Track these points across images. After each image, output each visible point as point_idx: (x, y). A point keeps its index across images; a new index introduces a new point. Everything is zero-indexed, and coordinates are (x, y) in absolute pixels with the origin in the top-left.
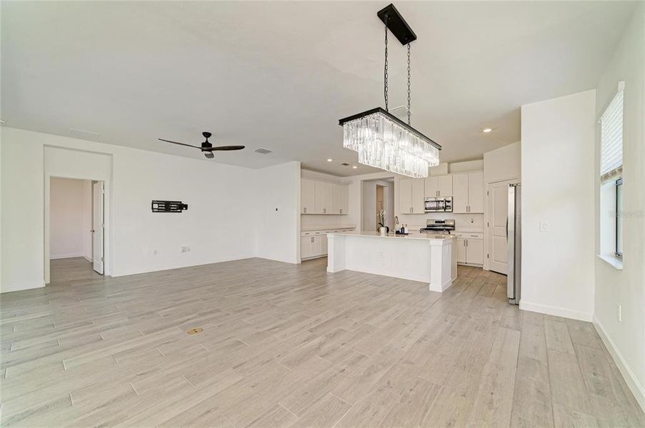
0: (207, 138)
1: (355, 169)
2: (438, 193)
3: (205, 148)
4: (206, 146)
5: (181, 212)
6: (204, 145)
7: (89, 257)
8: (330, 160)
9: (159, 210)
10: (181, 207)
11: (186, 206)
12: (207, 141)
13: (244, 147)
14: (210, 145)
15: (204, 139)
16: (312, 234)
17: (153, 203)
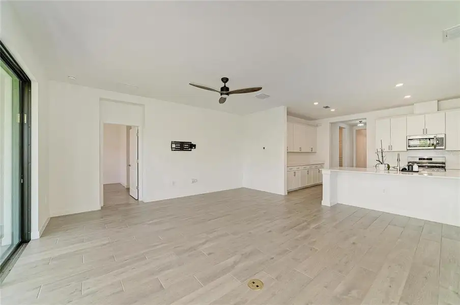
0: (225, 82)
1: (333, 112)
2: (425, 131)
3: (225, 92)
4: (225, 90)
5: (191, 150)
6: (222, 89)
7: (125, 184)
8: (316, 104)
9: (176, 149)
10: (192, 146)
11: (195, 146)
12: (225, 86)
13: (261, 88)
14: (227, 89)
15: (222, 85)
16: (295, 169)
17: (172, 144)
